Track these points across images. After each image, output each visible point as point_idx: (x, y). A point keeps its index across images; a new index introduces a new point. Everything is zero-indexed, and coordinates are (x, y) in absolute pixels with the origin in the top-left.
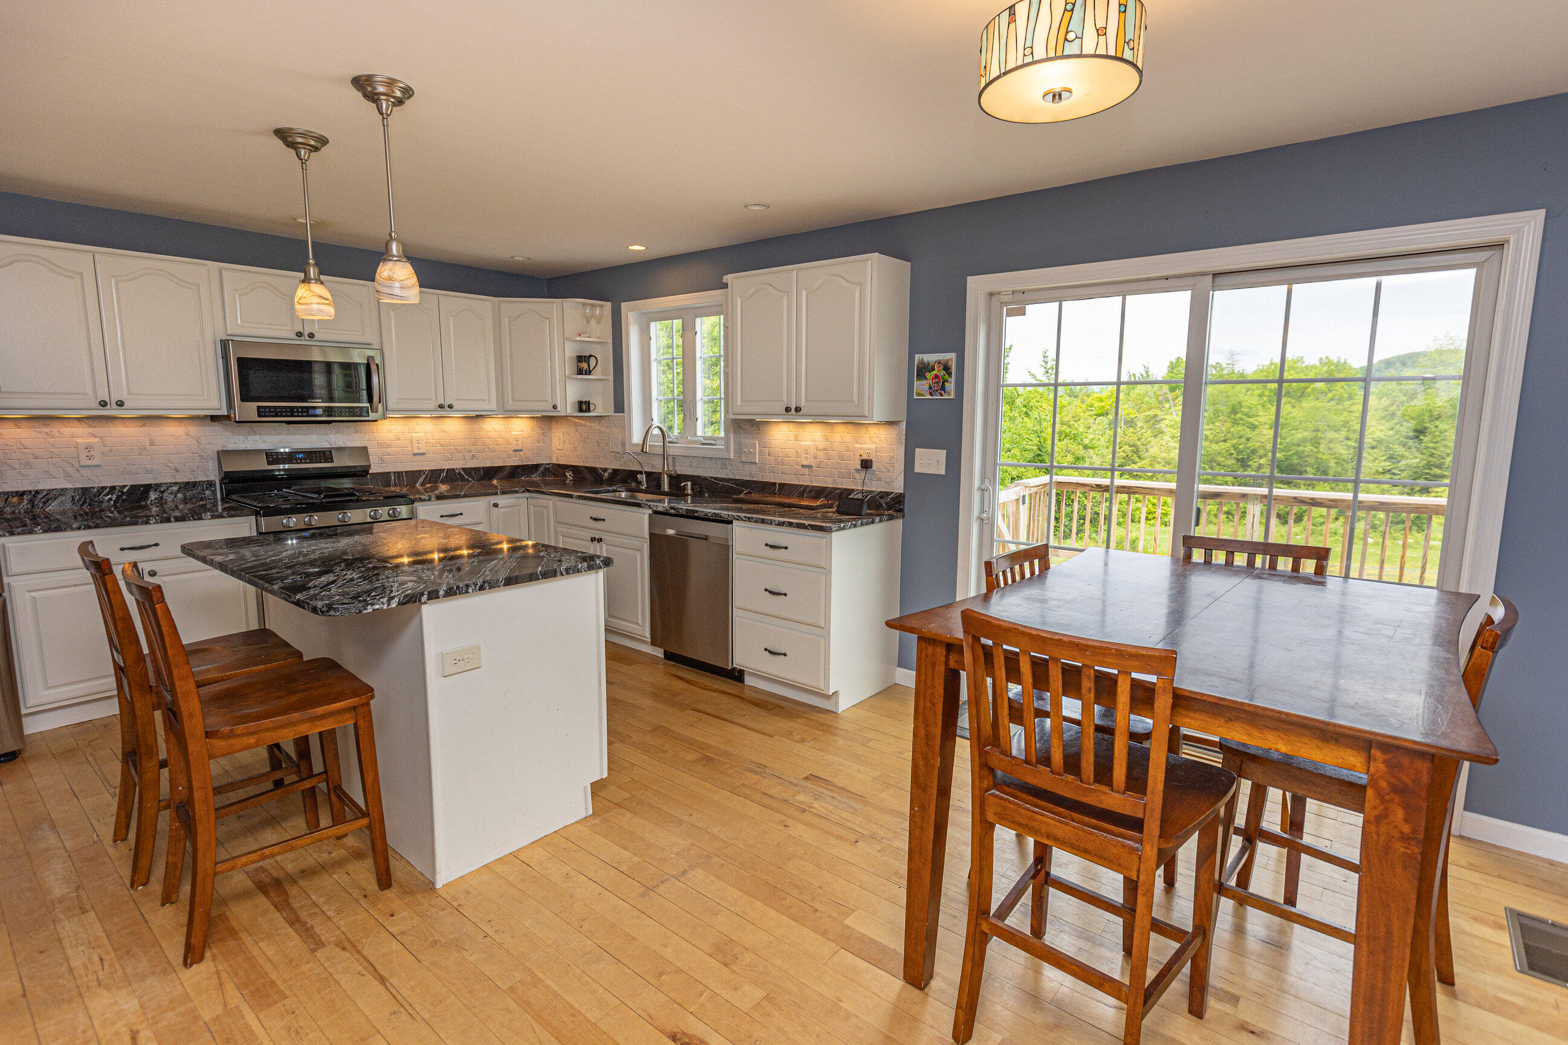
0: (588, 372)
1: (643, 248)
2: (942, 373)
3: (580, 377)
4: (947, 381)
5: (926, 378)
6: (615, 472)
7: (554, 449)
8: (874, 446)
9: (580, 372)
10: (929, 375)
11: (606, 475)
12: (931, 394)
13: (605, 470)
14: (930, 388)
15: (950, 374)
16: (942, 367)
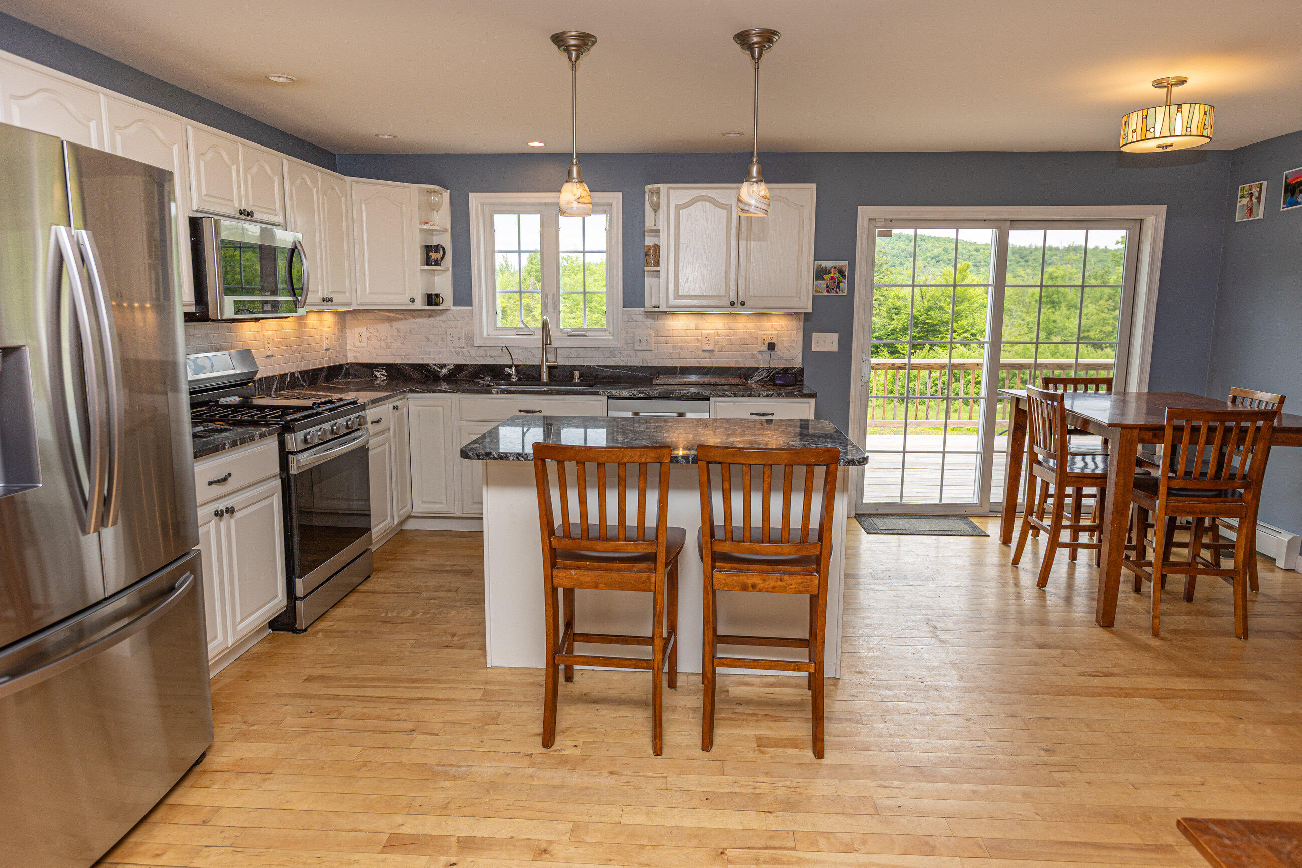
0: (437, 263)
1: (542, 145)
2: (837, 276)
3: (427, 268)
4: (842, 282)
5: (824, 279)
6: (459, 368)
7: (349, 346)
8: (776, 332)
9: (428, 262)
10: (827, 277)
11: (444, 371)
12: (828, 291)
13: (443, 366)
14: (828, 287)
15: (844, 277)
16: (837, 272)
